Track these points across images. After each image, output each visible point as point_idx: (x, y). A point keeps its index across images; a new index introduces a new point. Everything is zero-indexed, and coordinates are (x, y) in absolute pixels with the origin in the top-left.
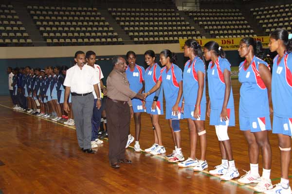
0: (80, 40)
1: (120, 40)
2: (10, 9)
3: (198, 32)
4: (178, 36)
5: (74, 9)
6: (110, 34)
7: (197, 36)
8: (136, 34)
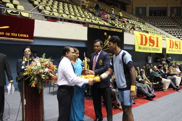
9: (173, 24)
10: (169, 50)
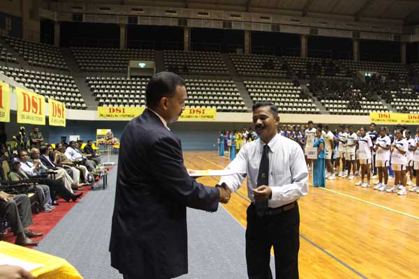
0: (285, 109)
1: (318, 110)
2: (232, 84)
3: (385, 107)
4: (368, 110)
5: (280, 83)
6: (309, 105)
7: (385, 110)
8: (331, 106)
9: (9, 54)
10: (23, 117)
